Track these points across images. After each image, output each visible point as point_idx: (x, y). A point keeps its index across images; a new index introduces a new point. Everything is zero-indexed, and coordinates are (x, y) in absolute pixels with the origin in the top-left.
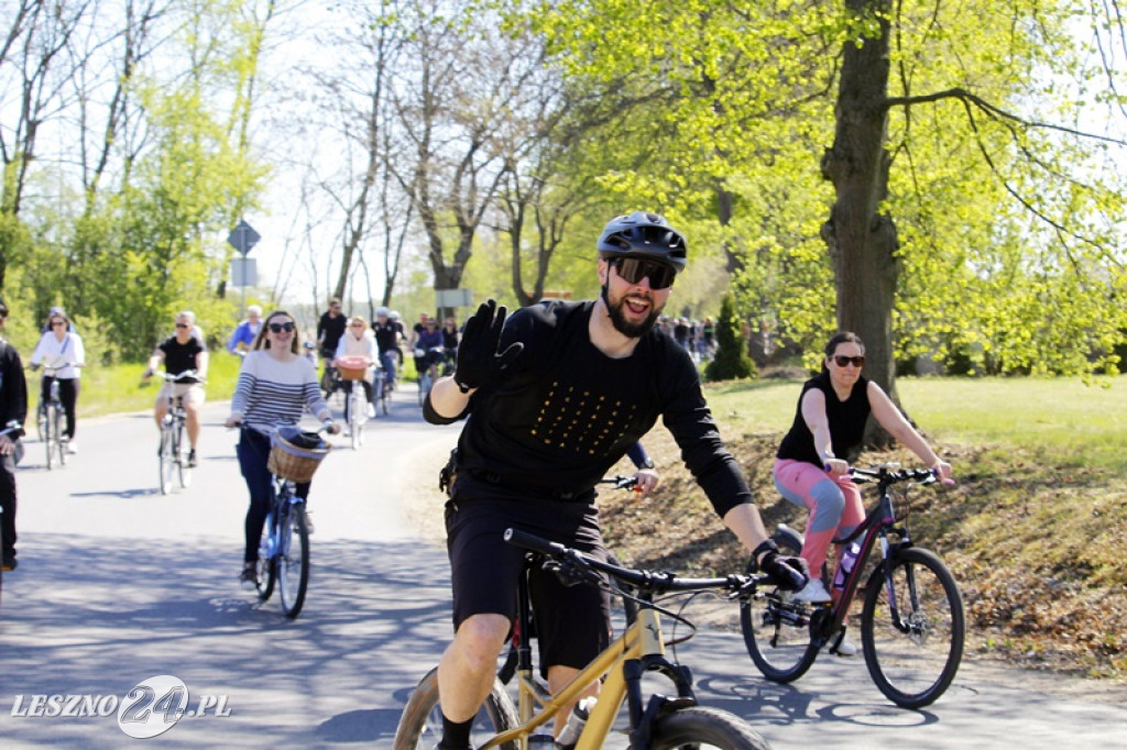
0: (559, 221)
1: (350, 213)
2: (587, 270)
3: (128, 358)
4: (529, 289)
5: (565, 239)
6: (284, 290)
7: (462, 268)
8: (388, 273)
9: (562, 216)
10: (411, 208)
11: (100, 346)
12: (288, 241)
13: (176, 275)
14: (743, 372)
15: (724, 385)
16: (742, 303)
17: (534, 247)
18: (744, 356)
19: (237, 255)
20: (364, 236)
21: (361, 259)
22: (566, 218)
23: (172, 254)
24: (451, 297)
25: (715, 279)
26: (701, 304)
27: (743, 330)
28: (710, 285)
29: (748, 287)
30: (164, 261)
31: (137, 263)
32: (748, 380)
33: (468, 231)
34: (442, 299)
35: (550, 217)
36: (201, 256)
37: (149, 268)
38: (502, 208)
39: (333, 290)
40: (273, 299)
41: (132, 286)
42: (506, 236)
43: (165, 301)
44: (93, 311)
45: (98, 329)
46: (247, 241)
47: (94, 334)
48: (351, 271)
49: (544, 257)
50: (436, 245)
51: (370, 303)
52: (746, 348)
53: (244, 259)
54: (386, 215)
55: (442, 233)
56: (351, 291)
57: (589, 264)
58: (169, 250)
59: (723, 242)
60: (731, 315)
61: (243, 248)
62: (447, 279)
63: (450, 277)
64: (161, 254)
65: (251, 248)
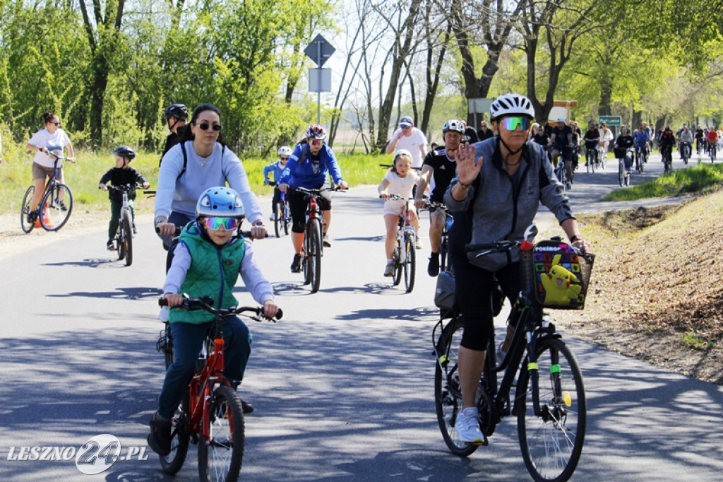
0: (568, 41)
1: (398, 33)
4: (542, 99)
5: (571, 54)
6: (346, 97)
7: (491, 79)
8: (430, 82)
9: (571, 36)
12: (350, 55)
13: (257, 78)
20: (411, 52)
21: (408, 73)
22: (574, 39)
23: (255, 64)
24: (481, 105)
31: (224, 70)
33: (495, 48)
34: (475, 105)
35: (560, 37)
37: (236, 77)
38: (521, 31)
39: (384, 98)
40: (336, 105)
41: (219, 90)
42: (523, 53)
46: (322, 56)
48: (400, 81)
49: (554, 71)
50: (468, 57)
51: (415, 108)
53: (320, 68)
55: (473, 50)
56: (400, 97)
58: (251, 61)
61: (319, 59)
62: (475, 88)
63: (478, 87)
64: (245, 64)
65: (326, 59)
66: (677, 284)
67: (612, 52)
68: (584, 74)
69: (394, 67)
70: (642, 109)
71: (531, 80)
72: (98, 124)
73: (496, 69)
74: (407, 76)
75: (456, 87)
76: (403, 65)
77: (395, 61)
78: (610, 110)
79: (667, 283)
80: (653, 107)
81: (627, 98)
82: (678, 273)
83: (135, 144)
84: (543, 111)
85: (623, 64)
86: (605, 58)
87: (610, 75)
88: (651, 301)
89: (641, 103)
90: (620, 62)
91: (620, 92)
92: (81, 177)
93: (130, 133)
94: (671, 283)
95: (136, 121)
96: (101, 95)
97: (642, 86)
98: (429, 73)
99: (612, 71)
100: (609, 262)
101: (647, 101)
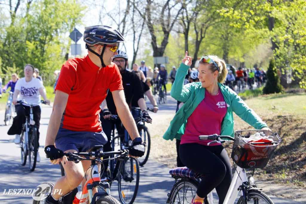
0: (204, 29)
1: (119, 25)
2: (215, 49)
5: (206, 36)
7: (164, 48)
8: (134, 50)
9: (205, 27)
10: (144, 24)
13: (48, 50)
14: (278, 91)
15: (270, 96)
16: (278, 62)
17: (194, 40)
18: (279, 84)
19: (73, 42)
22: (207, 28)
23: (46, 42)
24: (160, 60)
25: (267, 53)
26: (262, 63)
27: (278, 73)
28: (265, 55)
29: (280, 56)
30: (43, 45)
31: (31, 46)
32: (280, 94)
33: (167, 33)
34: (156, 60)
35: (200, 27)
36: (58, 43)
37: (37, 48)
38: (181, 24)
41: (29, 55)
42: (182, 35)
43: (43, 61)
44: (14, 65)
46: (77, 38)
49: (198, 43)
50: (154, 39)
52: (279, 81)
53: (76, 44)
54: (134, 26)
55: (156, 34)
57: (216, 47)
58: (45, 41)
59: (270, 38)
60: (273, 67)
61: (76, 39)
62: (158, 52)
65: (79, 39)
67: (228, 34)
68: (215, 45)
73: (167, 43)
74: (124, 47)
80: (250, 60)
81: (236, 56)
85: (234, 39)
86: (225, 37)
87: (228, 45)
89: (244, 59)
90: (232, 38)
91: (233, 53)
97: (242, 49)
99: (228, 43)
101: (248, 57)
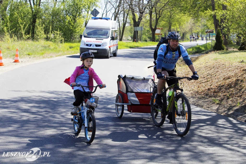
0: (161, 11)
1: (116, 9)
3: (66, 41)
4: (153, 27)
7: (140, 22)
11: (60, 38)
12: (103, 15)
13: (77, 20)
14: (223, 49)
18: (223, 45)
20: (119, 14)
30: (75, 18)
31: (69, 18)
32: (225, 50)
33: (141, 13)
34: (136, 29)
35: (159, 11)
37: (72, 20)
38: (148, 9)
41: (67, 24)
43: (75, 28)
44: (59, 30)
45: (59, 34)
46: (95, 14)
47: (59, 35)
49: (157, 20)
50: (134, 16)
51: (120, 29)
52: (223, 42)
55: (136, 14)
58: (76, 16)
60: (220, 34)
61: (95, 16)
63: (137, 24)
64: (74, 16)
65: (97, 15)
66: (206, 82)
68: (164, 21)
69: (114, 18)
70: (179, 30)
71: (151, 22)
72: (33, 33)
73: (142, 19)
74: (118, 21)
75: (129, 24)
76: (117, 18)
77: (115, 16)
78: (171, 30)
79: (202, 81)
82: (205, 78)
83: (44, 39)
84: (154, 30)
85: (175, 18)
86: (170, 17)
88: (198, 87)
90: (174, 18)
91: (174, 26)
92: (28, 48)
93: (42, 35)
94: (204, 81)
95: (44, 32)
96: (35, 25)
97: (180, 24)
98: (124, 20)
99: (171, 20)
100: (182, 74)
101: (181, 28)
